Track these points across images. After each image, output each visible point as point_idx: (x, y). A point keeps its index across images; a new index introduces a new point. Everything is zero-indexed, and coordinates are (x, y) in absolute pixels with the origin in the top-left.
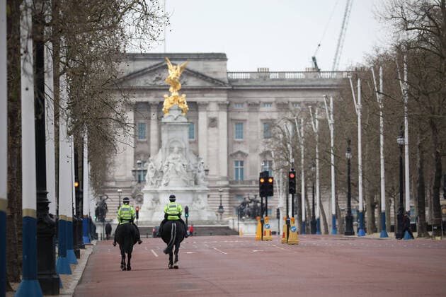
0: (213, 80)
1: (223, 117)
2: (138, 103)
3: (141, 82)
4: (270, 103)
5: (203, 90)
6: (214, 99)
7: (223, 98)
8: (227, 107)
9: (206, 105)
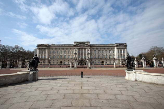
0: (88, 45)
1: (89, 50)
2: (78, 48)
3: (78, 45)
4: (95, 48)
5: (87, 46)
6: (88, 47)
7: (89, 47)
8: (90, 48)
9: (87, 48)
